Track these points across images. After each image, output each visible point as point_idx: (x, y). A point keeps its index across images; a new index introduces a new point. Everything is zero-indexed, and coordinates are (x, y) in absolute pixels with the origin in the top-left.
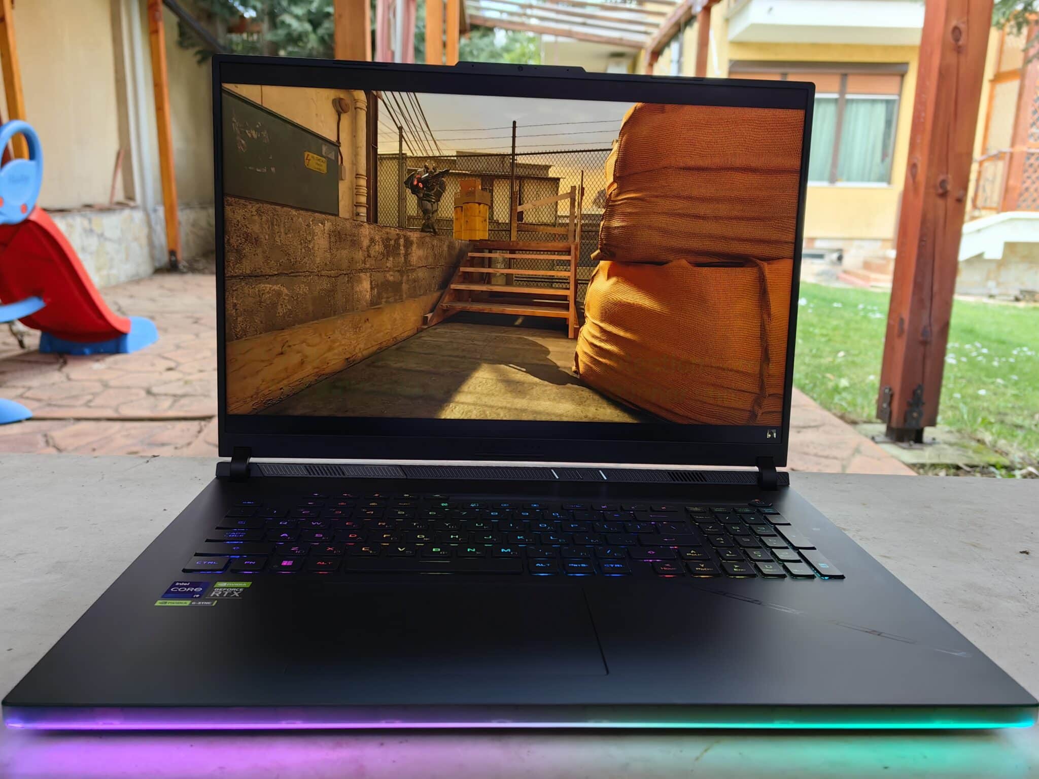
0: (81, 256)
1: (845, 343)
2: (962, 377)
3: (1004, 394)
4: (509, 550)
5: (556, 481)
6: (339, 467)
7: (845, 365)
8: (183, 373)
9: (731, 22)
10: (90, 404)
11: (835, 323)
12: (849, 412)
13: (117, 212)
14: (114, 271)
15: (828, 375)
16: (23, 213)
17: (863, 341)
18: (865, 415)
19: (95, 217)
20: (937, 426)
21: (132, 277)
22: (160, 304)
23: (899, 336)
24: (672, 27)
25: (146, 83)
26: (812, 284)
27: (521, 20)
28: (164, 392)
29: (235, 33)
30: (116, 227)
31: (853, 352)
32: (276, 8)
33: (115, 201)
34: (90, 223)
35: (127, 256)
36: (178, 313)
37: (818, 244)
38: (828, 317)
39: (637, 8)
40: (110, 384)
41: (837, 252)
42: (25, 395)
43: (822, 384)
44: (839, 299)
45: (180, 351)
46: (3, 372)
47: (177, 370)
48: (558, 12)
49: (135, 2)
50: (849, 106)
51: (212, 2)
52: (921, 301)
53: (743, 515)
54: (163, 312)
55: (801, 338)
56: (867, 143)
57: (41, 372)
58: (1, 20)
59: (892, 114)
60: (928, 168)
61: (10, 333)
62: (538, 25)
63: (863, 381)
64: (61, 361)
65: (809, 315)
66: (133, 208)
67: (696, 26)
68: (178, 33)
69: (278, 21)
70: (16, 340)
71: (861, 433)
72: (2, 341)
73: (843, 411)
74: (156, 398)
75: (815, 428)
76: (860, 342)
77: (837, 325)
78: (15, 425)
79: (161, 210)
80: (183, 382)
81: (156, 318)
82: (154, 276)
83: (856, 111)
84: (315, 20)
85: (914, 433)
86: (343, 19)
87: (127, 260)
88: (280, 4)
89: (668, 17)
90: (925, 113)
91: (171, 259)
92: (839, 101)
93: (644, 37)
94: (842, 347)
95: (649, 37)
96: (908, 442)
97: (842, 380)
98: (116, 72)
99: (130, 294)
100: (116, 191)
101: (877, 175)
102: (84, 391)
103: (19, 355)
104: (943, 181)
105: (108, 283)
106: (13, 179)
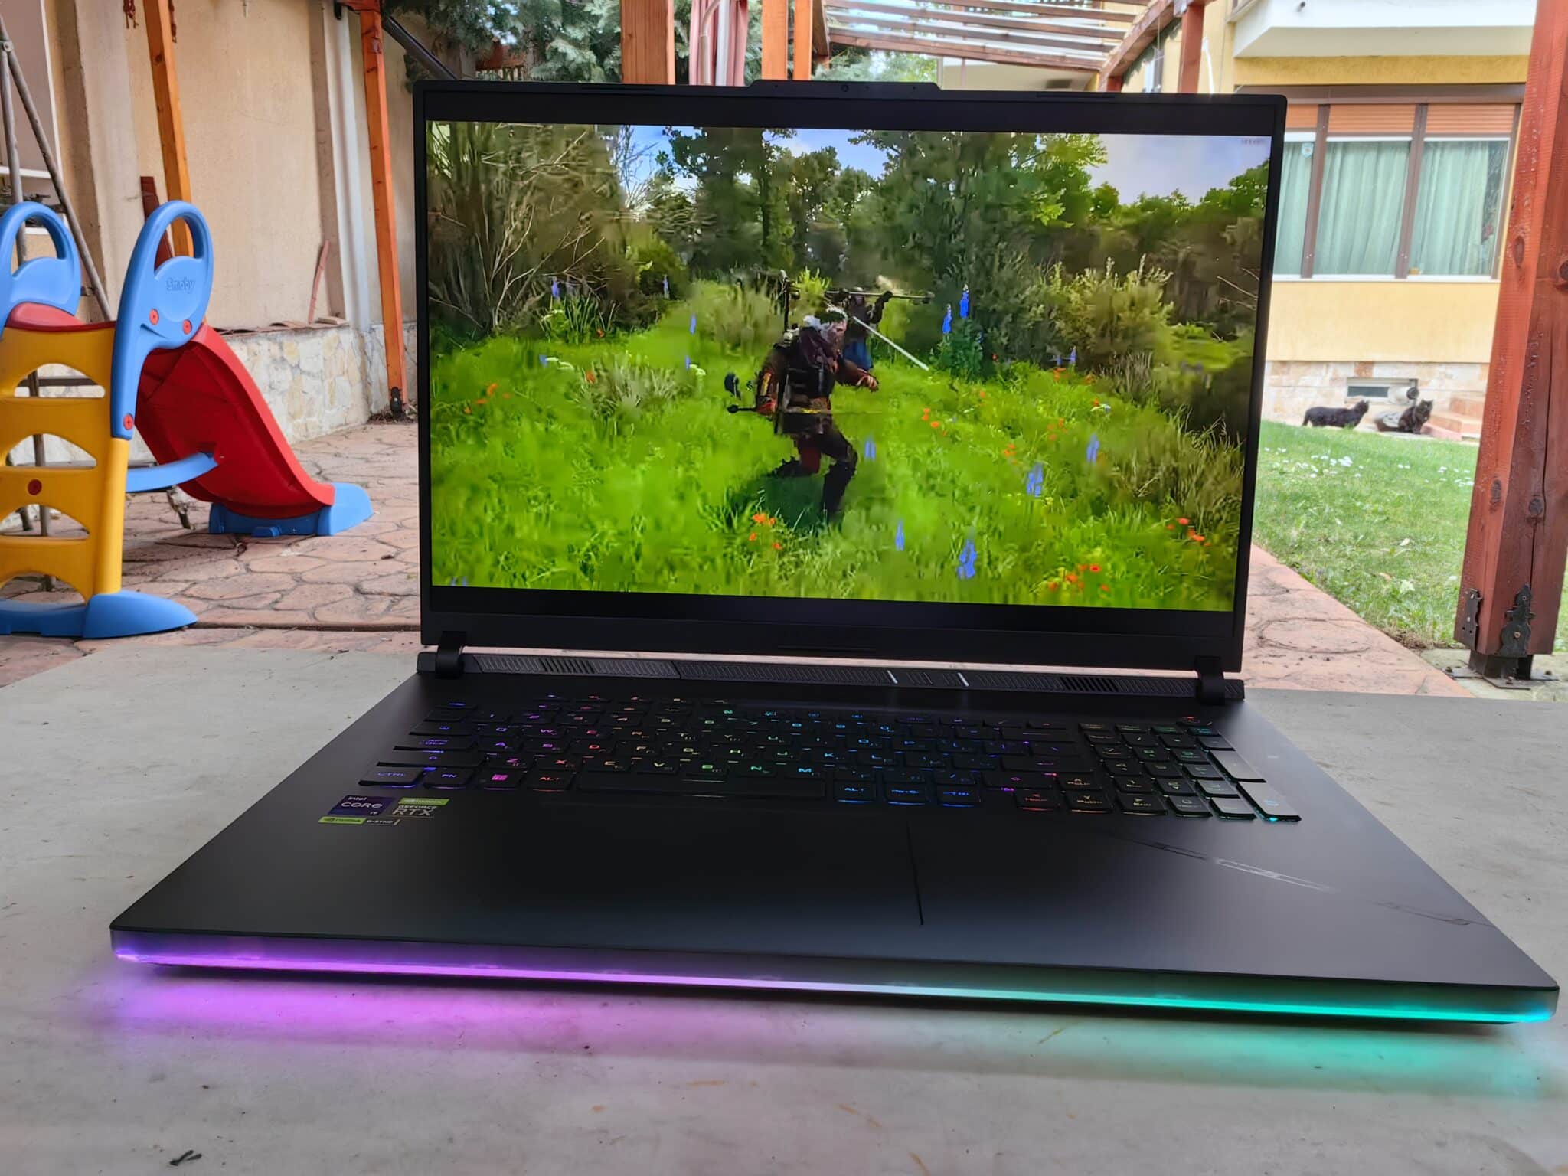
0: (267, 397)
1: (1413, 525)
4: (810, 770)
5: (896, 687)
6: (587, 662)
7: (1410, 559)
8: (407, 563)
9: (1239, 27)
10: (278, 606)
11: (1397, 494)
12: (1413, 630)
13: (319, 334)
14: (314, 419)
15: (1382, 574)
16: (186, 333)
17: (1443, 522)
18: (1437, 635)
19: (285, 339)
20: (1554, 653)
21: (338, 427)
22: (377, 465)
23: (1493, 510)
24: (1141, 38)
25: (360, 146)
26: (1365, 435)
27: (908, 35)
28: (378, 589)
29: (488, 69)
30: (318, 356)
31: (1425, 539)
32: (545, 31)
33: (316, 317)
34: (281, 348)
35: (331, 396)
36: (400, 478)
37: (1377, 372)
38: (1388, 484)
39: (1090, 9)
40: (304, 578)
41: (1408, 384)
42: (188, 593)
43: (1371, 586)
44: (1408, 459)
45: (402, 532)
46: (158, 560)
47: (398, 558)
48: (966, 21)
49: (344, 27)
50: (1430, 154)
51: (453, 25)
52: (1530, 454)
53: (1164, 737)
54: (380, 477)
55: (1340, 518)
56: (1458, 213)
57: (211, 561)
58: (158, 58)
59: (1501, 165)
60: (1541, 242)
61: (168, 505)
62: (935, 42)
63: (1438, 584)
64: (238, 545)
65: (1357, 483)
66: (340, 327)
67: (1180, 34)
68: (405, 71)
69: (547, 49)
70: (177, 515)
71: (1429, 662)
72: (157, 517)
73: (1403, 630)
74: (367, 599)
75: (1355, 655)
76: (1436, 523)
77: (1400, 497)
78: (174, 634)
79: (380, 329)
80: (404, 576)
81: (370, 485)
82: (369, 426)
83: (1441, 163)
84: (601, 46)
85: (1517, 661)
86: (634, 39)
87: (332, 403)
88: (551, 25)
89: (1137, 21)
90: (1538, 159)
91: (392, 401)
92: (1413, 146)
93: (1100, 54)
94: (1408, 531)
95: (1106, 54)
96: (1506, 678)
97: (1404, 581)
98: (318, 130)
99: (334, 451)
100: (317, 304)
101: (1475, 264)
102: (268, 587)
103: (181, 537)
104: (1566, 264)
105: (304, 437)
106: (172, 285)
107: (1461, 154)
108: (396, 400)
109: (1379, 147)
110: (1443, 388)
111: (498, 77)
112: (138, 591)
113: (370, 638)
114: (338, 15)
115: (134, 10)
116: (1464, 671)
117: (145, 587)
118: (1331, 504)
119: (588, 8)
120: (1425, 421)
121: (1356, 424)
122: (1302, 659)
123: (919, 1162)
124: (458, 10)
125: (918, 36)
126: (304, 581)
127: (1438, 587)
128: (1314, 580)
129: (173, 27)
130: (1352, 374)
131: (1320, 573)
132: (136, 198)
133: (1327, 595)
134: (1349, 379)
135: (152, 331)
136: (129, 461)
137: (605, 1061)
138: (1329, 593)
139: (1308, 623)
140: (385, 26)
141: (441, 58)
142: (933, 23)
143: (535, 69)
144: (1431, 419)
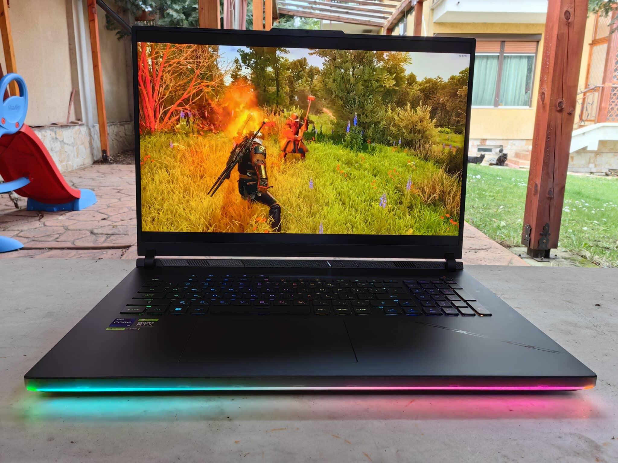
0: (51, 153)
1: (504, 200)
2: (573, 220)
3: (598, 229)
4: (303, 302)
5: (330, 268)
7: (504, 213)
8: (112, 222)
9: (435, 11)
10: (58, 240)
11: (498, 189)
12: (506, 240)
13: (72, 127)
14: (70, 163)
15: (494, 219)
16: (17, 127)
17: (514, 199)
18: (515, 242)
19: (58, 131)
20: (558, 248)
21: (80, 166)
22: (97, 181)
23: (535, 195)
24: (399, 14)
25: (87, 51)
26: (484, 166)
27: (309, 11)
28: (101, 232)
29: (140, 21)
30: (71, 136)
31: (508, 206)
32: (164, 6)
33: (70, 121)
34: (56, 134)
35: (77, 153)
36: (108, 186)
37: (488, 143)
38: (494, 185)
40: (69, 228)
41: (499, 147)
42: (20, 235)
43: (490, 224)
44: (501, 175)
45: (110, 209)
46: (7, 222)
47: (109, 219)
48: (332, 6)
49: (80, 3)
50: (506, 60)
52: (548, 174)
53: (436, 285)
54: (99, 186)
55: (477, 198)
56: (517, 82)
57: (28, 222)
58: (2, 14)
59: (532, 65)
60: (551, 95)
61: (9, 199)
62: (320, 14)
64: (40, 215)
65: (483, 185)
66: (81, 125)
67: (414, 13)
68: (106, 21)
70: (13, 203)
71: (513, 253)
72: (5, 204)
73: (502, 240)
74: (96, 236)
75: (486, 250)
76: (512, 200)
77: (499, 190)
78: (14, 252)
79: (97, 126)
80: (111, 227)
81: (95, 189)
82: (93, 166)
83: (510, 63)
85: (545, 251)
86: (204, 10)
87: (77, 156)
88: (166, 3)
89: (397, 7)
90: (549, 62)
91: (103, 155)
92: (500, 57)
93: (383, 20)
94: (502, 203)
95: (386, 20)
96: (541, 258)
97: (502, 222)
98: (70, 44)
99: (79, 176)
100: (71, 116)
101: (523, 101)
102: (54, 232)
103: (15, 212)
104: (561, 102)
105: (66, 170)
106: (11, 108)
107: (517, 60)
108: (105, 155)
109: (487, 57)
110: (511, 148)
111: (144, 24)
113: (98, 252)
116: (525, 255)
117: (1, 233)
118: (474, 193)
120: (505, 161)
121: (481, 162)
122: (466, 252)
123: (367, 456)
125: (312, 11)
126: (69, 230)
127: (514, 224)
128: (469, 222)
129: (8, 1)
130: (479, 144)
131: (471, 219)
134: (478, 145)
135: (2, 127)
137: (237, 423)
138: (475, 227)
139: (468, 238)
140: (97, 3)
141: (121, 15)
142: (318, 6)
143: (160, 21)
144: (508, 160)
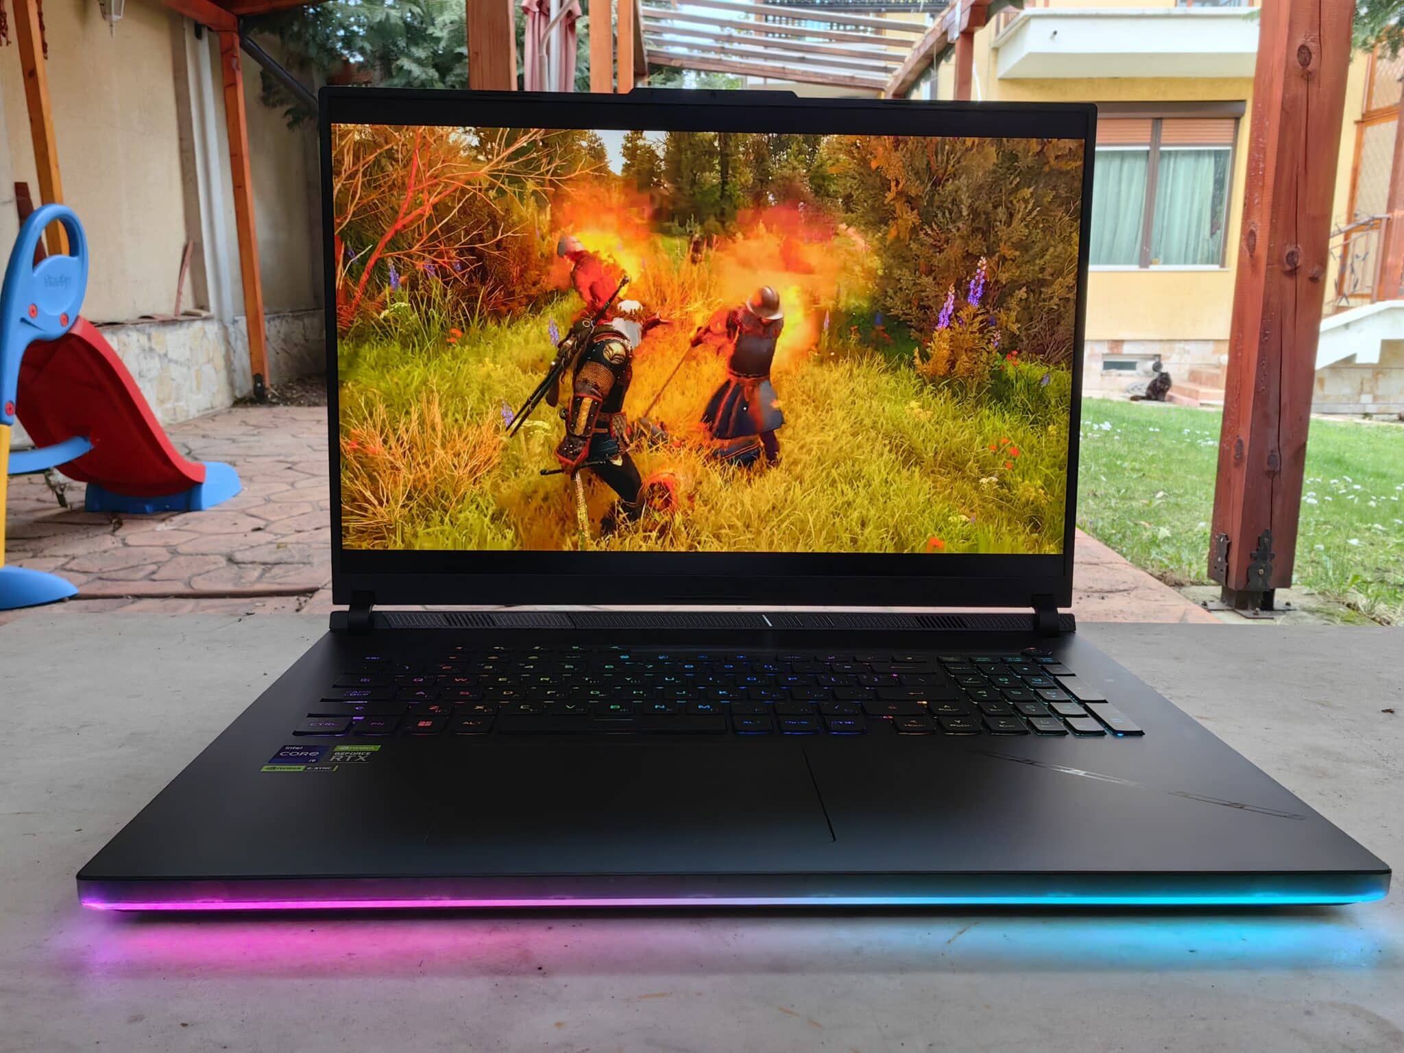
0: (140, 384)
1: (1165, 479)
2: (1325, 523)
3: (1384, 544)
4: (709, 707)
5: (770, 630)
6: (488, 615)
7: (1165, 509)
8: (276, 534)
9: (1001, 50)
10: (154, 577)
11: (1151, 454)
12: (1172, 570)
13: (186, 325)
14: (182, 403)
15: (1143, 523)
16: (62, 325)
17: (1189, 476)
18: (1193, 574)
19: (154, 331)
20: (1293, 587)
21: (205, 410)
22: (242, 444)
23: (1237, 465)
24: (919, 61)
25: (220, 155)
26: (1120, 404)
27: (717, 57)
28: (250, 559)
30: (184, 345)
31: (1176, 491)
32: (391, 50)
33: (182, 310)
34: (149, 339)
35: (198, 382)
36: (266, 456)
37: (1126, 349)
38: (1142, 445)
39: (873, 36)
40: (179, 550)
42: (68, 567)
43: (1134, 534)
44: (1157, 422)
45: (270, 506)
46: (40, 537)
47: (267, 529)
48: (767, 45)
49: (204, 46)
50: (1165, 161)
51: (307, 44)
52: (1266, 416)
54: (247, 456)
55: (1104, 474)
56: (1191, 211)
57: (88, 537)
58: (30, 74)
59: (1225, 170)
60: (1270, 236)
61: (46, 486)
62: (741, 63)
63: (1190, 530)
64: (114, 521)
65: (1117, 445)
66: (206, 319)
67: (954, 58)
68: (261, 86)
69: (393, 66)
70: (55, 495)
71: (1188, 598)
72: (36, 497)
73: (1163, 570)
74: (240, 568)
75: (1125, 593)
76: (1185, 478)
77: (1153, 456)
78: (56, 607)
79: (242, 322)
80: (274, 546)
81: (238, 463)
82: (234, 410)
83: (1174, 169)
84: (443, 64)
85: (1262, 596)
86: (480, 58)
87: (198, 388)
88: (396, 45)
89: (915, 46)
90: (1264, 164)
91: (255, 386)
92: (1151, 155)
93: (883, 74)
94: (1162, 485)
95: (889, 75)
96: (1253, 609)
97: (1162, 529)
98: (181, 139)
99: (202, 432)
100: (183, 299)
101: (1205, 256)
102: (145, 559)
103: (59, 515)
104: (1292, 254)
105: (173, 420)
106: (49, 281)
107: (1190, 161)
108: (259, 385)
109: (1123, 155)
110: (1182, 361)
112: (21, 566)
113: (245, 604)
114: (198, 35)
115: (7, 29)
116: (1216, 604)
117: (26, 562)
118: (1097, 463)
119: (430, 30)
120: (1168, 389)
122: (1081, 598)
124: (311, 31)
125: (723, 57)
126: (180, 554)
127: (1190, 533)
128: (1087, 530)
129: (44, 46)
130: (1106, 351)
131: (1091, 523)
132: (10, 202)
133: (1098, 542)
134: (1104, 355)
135: (29, 323)
136: (11, 446)
137: (560, 980)
138: (1100, 540)
139: (1084, 566)
140: (241, 46)
141: (294, 73)
142: (736, 46)
144: (1172, 388)
